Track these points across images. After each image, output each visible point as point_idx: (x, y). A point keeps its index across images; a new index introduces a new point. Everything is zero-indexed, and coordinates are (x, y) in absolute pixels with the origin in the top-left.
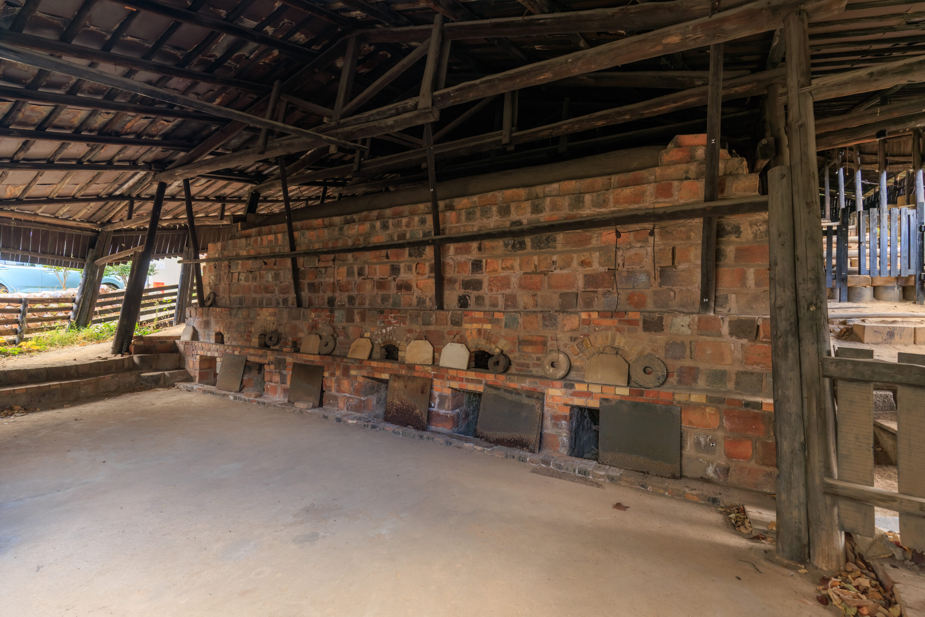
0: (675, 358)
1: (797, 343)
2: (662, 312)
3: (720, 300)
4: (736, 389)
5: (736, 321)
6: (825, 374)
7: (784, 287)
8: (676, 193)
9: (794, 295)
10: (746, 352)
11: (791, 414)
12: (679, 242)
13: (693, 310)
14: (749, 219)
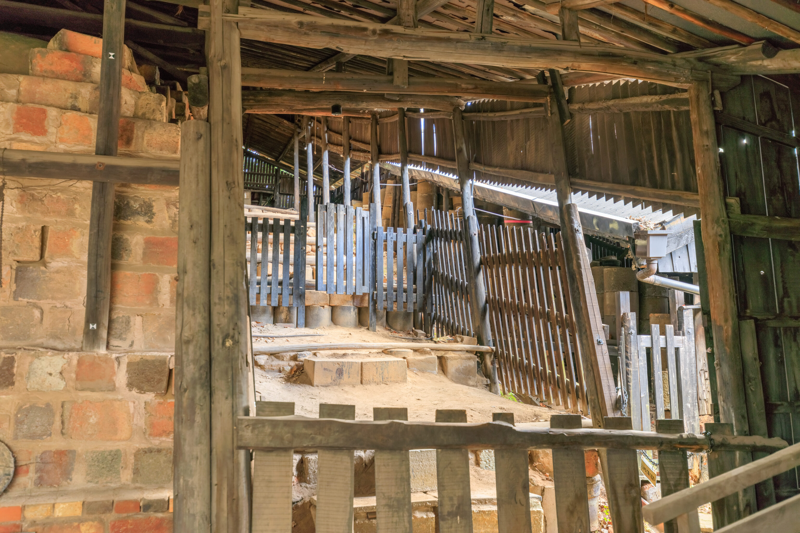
0: (33, 437)
1: (208, 398)
2: (14, 348)
3: (117, 326)
4: (134, 480)
5: (138, 363)
6: (240, 444)
7: (194, 309)
8: (52, 130)
9: (207, 322)
10: (151, 415)
11: (194, 515)
12: (53, 219)
13: (73, 345)
14: (166, 195)
